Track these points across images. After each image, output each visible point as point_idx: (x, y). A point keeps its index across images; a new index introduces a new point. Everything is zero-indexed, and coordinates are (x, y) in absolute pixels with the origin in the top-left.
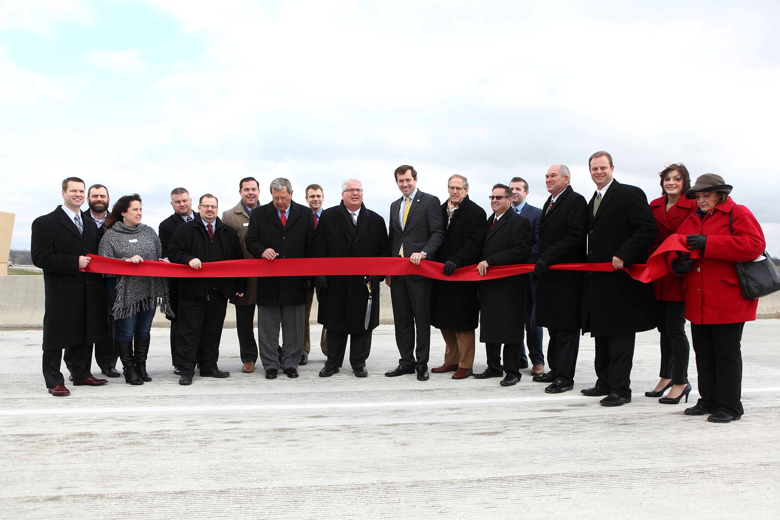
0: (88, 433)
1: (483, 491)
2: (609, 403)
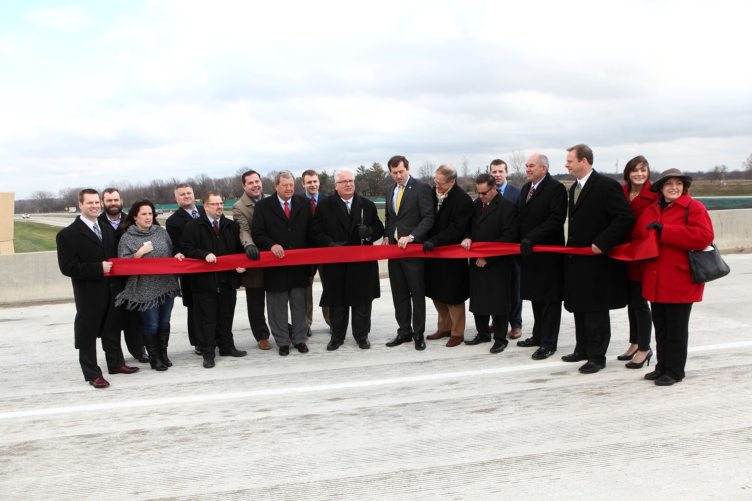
0: (140, 430)
1: (487, 475)
2: (586, 370)
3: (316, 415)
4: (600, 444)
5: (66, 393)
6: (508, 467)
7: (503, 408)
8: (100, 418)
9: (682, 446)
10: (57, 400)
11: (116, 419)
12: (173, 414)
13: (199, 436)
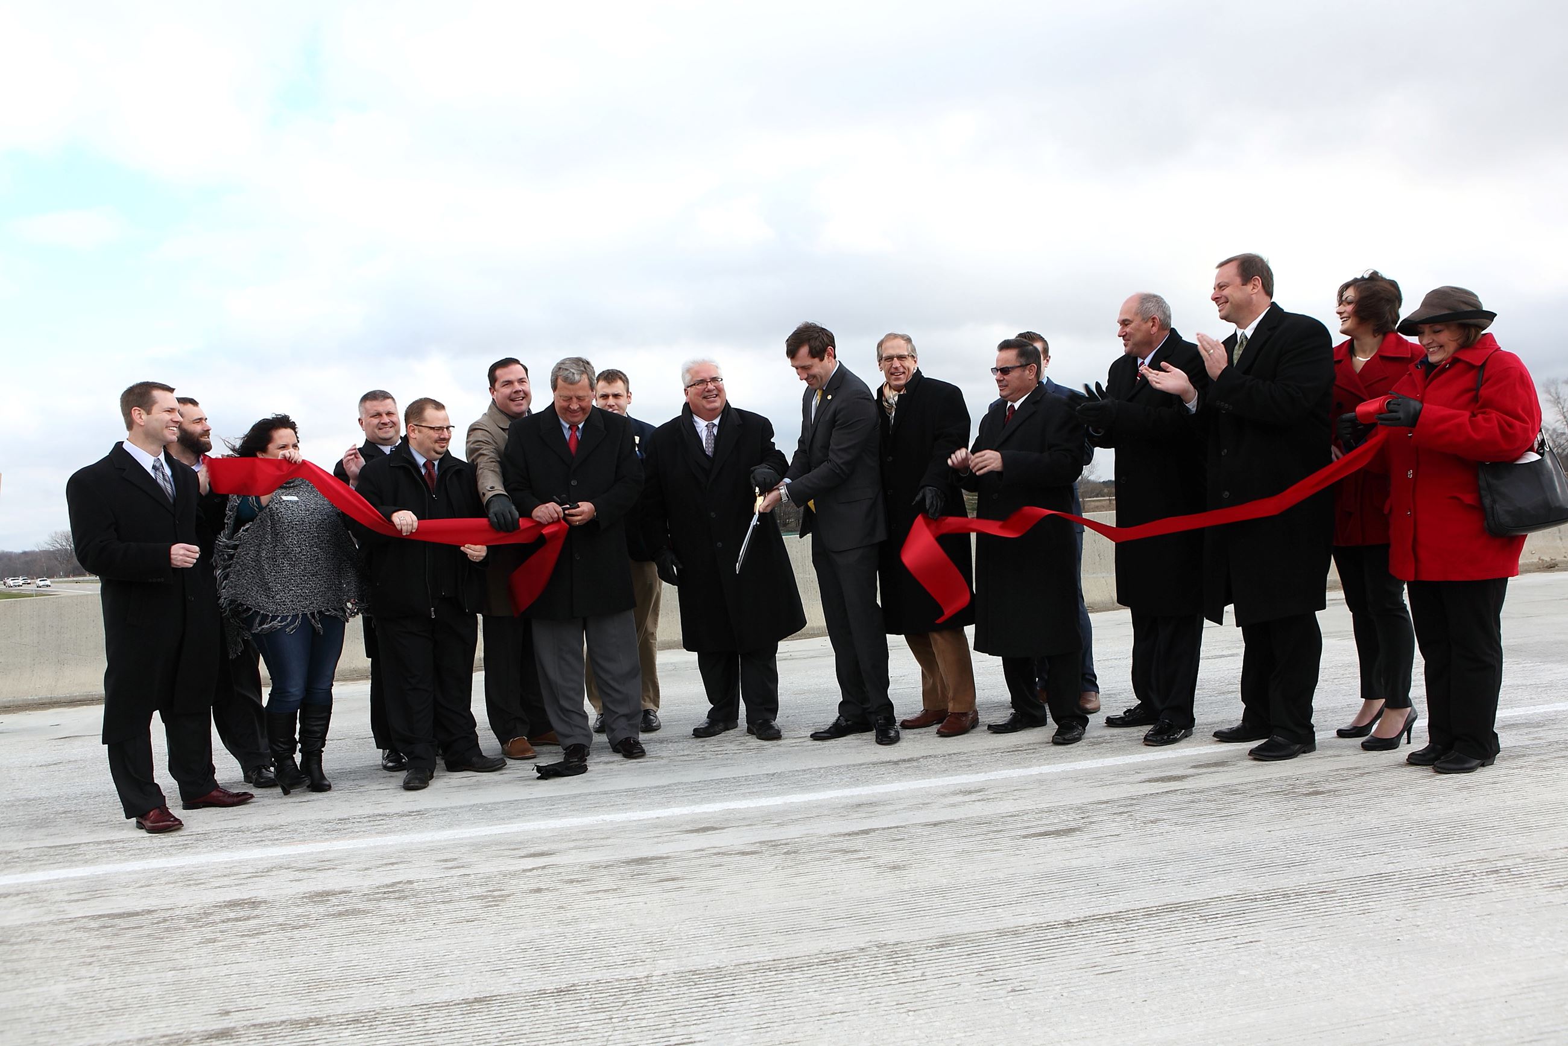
0: (246, 900)
1: (1083, 943)
2: (1269, 754)
3: (661, 858)
4: (1337, 875)
5: (80, 844)
6: (1130, 926)
7: (1094, 826)
8: (154, 883)
9: (1533, 870)
10: (57, 857)
11: (191, 882)
12: (325, 869)
13: (384, 904)
